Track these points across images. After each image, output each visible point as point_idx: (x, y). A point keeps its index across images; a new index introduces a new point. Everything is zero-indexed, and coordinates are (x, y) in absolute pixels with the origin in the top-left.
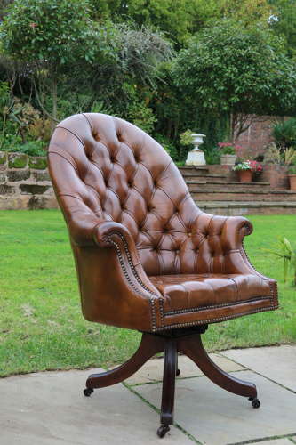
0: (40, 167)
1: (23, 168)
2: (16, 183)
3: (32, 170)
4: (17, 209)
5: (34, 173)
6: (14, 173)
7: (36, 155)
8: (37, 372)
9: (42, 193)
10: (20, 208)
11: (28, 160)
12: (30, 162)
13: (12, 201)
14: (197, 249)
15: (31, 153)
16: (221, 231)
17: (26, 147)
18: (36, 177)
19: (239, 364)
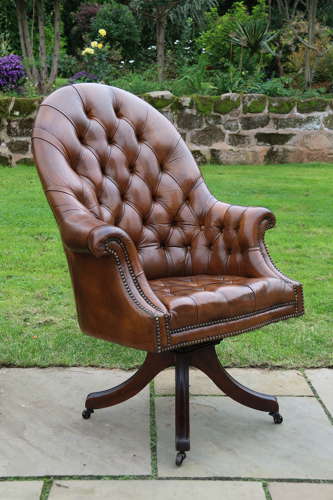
0: (283, 110)
1: (261, 112)
2: (251, 131)
3: (272, 115)
4: (251, 164)
5: (275, 119)
6: (248, 119)
7: (278, 95)
8: (80, 365)
9: (283, 143)
10: (255, 162)
11: (267, 103)
12: (270, 106)
13: (245, 153)
14: (211, 245)
15: (272, 93)
16: (238, 225)
17: (269, 84)
18: (276, 123)
19: (312, 388)
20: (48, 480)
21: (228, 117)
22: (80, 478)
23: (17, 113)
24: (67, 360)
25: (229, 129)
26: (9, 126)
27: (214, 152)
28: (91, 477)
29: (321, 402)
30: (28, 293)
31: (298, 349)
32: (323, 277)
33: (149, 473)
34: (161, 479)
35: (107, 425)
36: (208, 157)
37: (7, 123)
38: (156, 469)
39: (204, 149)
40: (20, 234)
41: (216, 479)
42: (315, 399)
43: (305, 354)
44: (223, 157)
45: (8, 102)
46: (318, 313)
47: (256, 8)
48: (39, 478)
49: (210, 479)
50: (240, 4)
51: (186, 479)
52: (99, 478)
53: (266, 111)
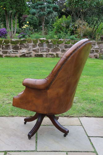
1: (69, 44)
2: (67, 49)
6: (66, 46)
7: (74, 40)
8: (17, 116)
11: (71, 41)
15: (72, 39)
17: (72, 37)
19: (81, 123)
20: (5, 152)
21: (61, 45)
22: (15, 151)
23: (5, 43)
24: (14, 114)
25: (61, 48)
26: (2, 47)
27: (57, 54)
28: (18, 151)
29: (83, 127)
30: (5, 94)
31: (78, 111)
32: (85, 90)
33: (35, 150)
34: (38, 151)
35: (24, 135)
36: (56, 55)
37: (2, 46)
38: (37, 148)
39: (54, 53)
40: (4, 77)
41: (53, 151)
42: (81, 126)
43: (79, 113)
44: (59, 55)
45: (2, 40)
46: (83, 100)
47: (68, 17)
48: (3, 151)
49: (52, 151)
50: (64, 16)
51: (45, 151)
52: (20, 151)
53: (71, 44)
